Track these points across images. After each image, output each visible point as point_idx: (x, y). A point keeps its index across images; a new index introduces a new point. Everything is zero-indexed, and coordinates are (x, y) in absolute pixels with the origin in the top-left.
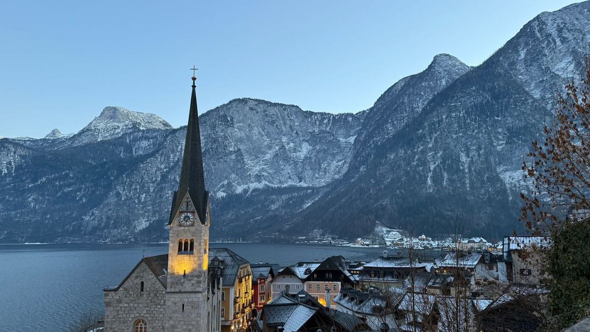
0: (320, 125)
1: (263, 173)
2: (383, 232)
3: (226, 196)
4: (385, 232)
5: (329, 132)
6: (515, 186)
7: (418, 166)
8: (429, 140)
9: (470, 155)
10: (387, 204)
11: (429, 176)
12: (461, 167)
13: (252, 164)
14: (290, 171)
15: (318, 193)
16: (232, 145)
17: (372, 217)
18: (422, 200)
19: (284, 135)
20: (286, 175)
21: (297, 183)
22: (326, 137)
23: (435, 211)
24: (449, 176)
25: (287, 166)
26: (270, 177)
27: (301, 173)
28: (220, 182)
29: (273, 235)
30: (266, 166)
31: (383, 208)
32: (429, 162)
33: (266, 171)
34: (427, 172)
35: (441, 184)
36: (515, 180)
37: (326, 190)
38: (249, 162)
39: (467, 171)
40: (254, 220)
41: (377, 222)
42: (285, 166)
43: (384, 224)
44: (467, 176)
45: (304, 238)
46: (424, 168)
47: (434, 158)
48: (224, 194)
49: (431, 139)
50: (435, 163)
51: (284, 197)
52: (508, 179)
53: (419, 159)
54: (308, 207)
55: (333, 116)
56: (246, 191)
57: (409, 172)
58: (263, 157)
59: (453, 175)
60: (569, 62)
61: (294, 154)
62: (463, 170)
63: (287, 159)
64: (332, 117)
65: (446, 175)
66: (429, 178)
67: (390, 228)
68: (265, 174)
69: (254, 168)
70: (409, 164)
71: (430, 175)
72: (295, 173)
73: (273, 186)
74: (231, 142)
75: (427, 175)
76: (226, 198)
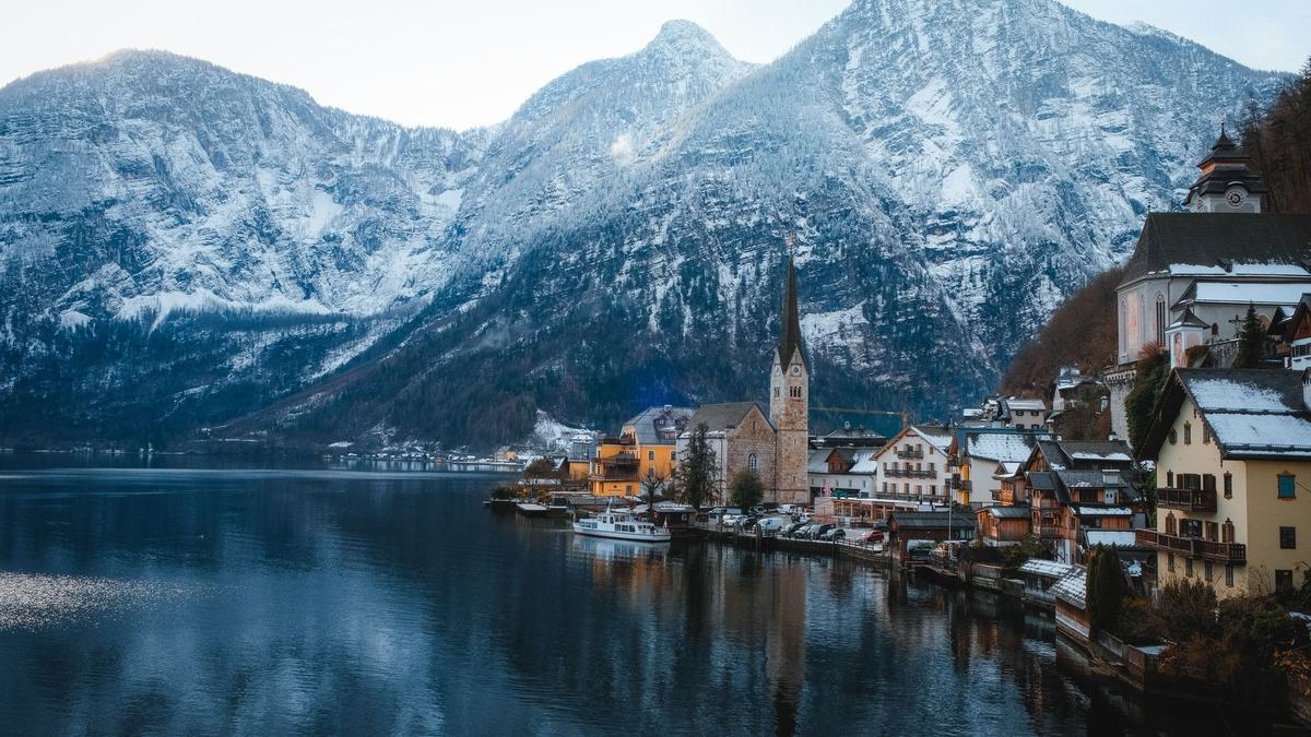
0: (366, 150)
1: (200, 267)
2: (554, 435)
3: (90, 324)
4: (559, 436)
5: (390, 173)
6: (824, 345)
7: (629, 286)
8: (656, 228)
9: (740, 272)
10: (559, 370)
11: (654, 312)
12: (721, 298)
13: (169, 240)
14: (276, 268)
15: (363, 332)
16: (109, 180)
17: (529, 399)
18: (640, 364)
19: (263, 166)
20: (267, 277)
21: (297, 302)
22: (383, 185)
23: (666, 389)
24: (694, 315)
25: (270, 254)
26: (221, 279)
27: (311, 276)
28: (72, 284)
29: (249, 437)
30: (210, 247)
31: (553, 379)
32: (654, 279)
33: (207, 261)
34: (649, 303)
35: (680, 330)
36: (824, 333)
37: (390, 327)
38: (159, 232)
39: (733, 305)
40: (183, 395)
41: (539, 411)
42: (264, 252)
43: (554, 416)
44: (733, 317)
45: (345, 445)
46: (642, 292)
47: (664, 271)
48: (84, 319)
49: (660, 225)
50: (666, 282)
51: (270, 338)
52: (810, 332)
53: (633, 271)
54: (341, 369)
55: (403, 131)
56: (150, 316)
57: (610, 298)
58: (201, 222)
59: (702, 313)
60: (940, 91)
61: (291, 221)
62: (724, 305)
63: (270, 237)
64: (399, 131)
65: (687, 311)
66: (652, 317)
67: (571, 426)
68: (206, 269)
69: (175, 251)
70: (609, 280)
71: (655, 308)
72: (292, 275)
73: (230, 304)
74: (107, 172)
75: (650, 310)
76: (89, 332)
